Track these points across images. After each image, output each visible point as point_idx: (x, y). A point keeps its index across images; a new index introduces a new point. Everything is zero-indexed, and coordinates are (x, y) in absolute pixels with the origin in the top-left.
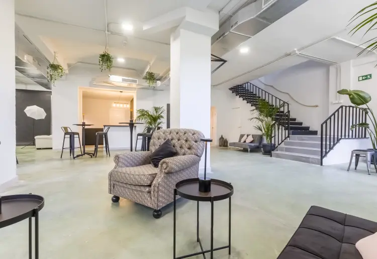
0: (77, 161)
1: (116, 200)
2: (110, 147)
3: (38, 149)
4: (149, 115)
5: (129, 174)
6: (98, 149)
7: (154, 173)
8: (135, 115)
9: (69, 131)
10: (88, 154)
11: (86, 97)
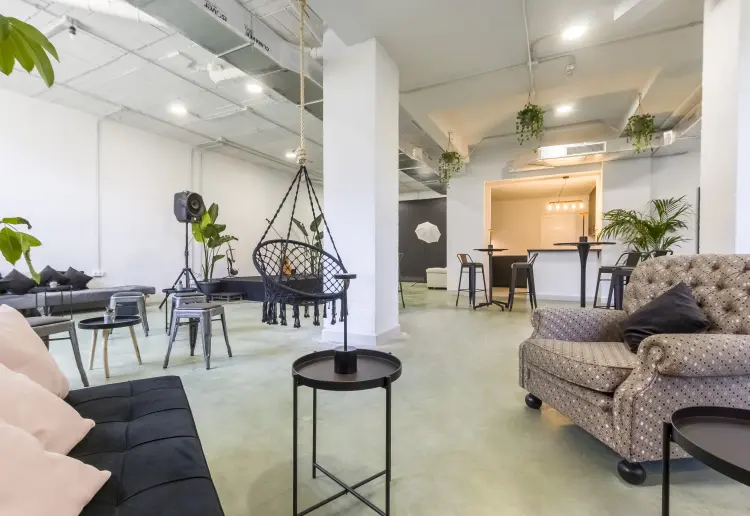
0: (480, 313)
1: (534, 403)
2: (537, 293)
3: (430, 288)
4: (638, 222)
5: (558, 356)
6: (515, 296)
7: (624, 365)
8: (599, 226)
9: (469, 261)
10: (498, 303)
11: (498, 199)
